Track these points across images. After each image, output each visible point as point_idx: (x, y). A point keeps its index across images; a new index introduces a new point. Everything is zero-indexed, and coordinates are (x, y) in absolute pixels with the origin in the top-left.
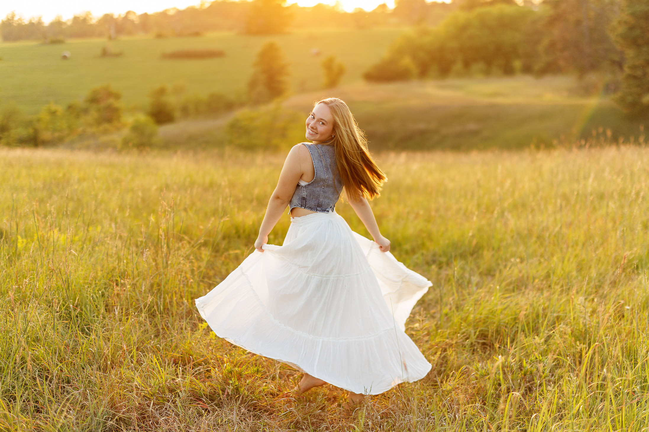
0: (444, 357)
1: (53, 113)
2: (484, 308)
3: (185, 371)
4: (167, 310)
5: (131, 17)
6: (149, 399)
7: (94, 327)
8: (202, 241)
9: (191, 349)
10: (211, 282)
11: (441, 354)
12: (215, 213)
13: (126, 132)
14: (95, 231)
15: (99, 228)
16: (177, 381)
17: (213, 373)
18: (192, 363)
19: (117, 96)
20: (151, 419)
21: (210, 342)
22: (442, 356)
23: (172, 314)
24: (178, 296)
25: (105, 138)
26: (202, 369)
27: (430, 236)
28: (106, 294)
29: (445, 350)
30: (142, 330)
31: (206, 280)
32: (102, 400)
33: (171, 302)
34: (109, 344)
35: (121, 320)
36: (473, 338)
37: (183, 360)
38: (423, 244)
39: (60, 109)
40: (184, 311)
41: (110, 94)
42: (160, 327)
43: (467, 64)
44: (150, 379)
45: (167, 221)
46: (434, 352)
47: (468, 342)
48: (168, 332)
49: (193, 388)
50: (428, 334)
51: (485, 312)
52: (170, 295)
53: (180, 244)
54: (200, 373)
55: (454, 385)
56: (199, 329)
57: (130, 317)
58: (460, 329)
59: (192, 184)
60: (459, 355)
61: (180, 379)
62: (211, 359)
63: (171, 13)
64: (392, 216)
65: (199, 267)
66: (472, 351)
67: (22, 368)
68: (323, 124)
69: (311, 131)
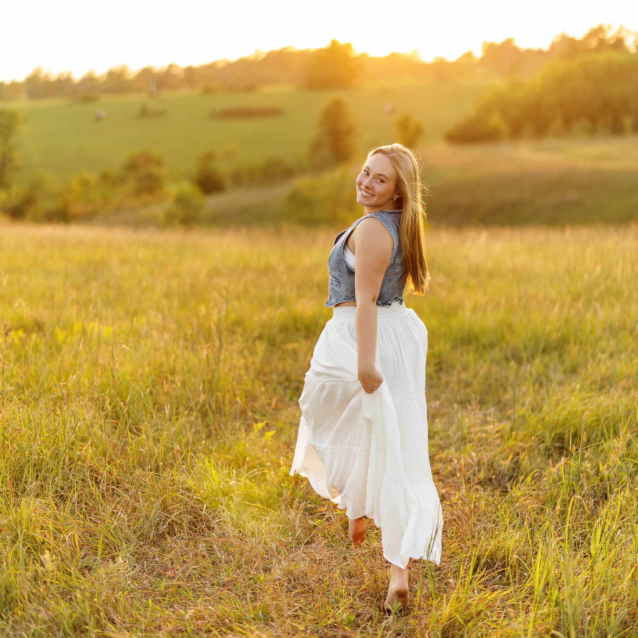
0: (517, 462)
1: (85, 183)
2: (564, 409)
3: (239, 474)
4: (219, 410)
5: (175, 71)
6: (202, 502)
7: (143, 427)
8: (256, 334)
9: (245, 450)
10: (266, 379)
11: (512, 459)
12: (271, 301)
13: (169, 204)
14: (140, 322)
15: (144, 320)
16: (231, 483)
17: (268, 477)
18: (246, 466)
19: (158, 163)
20: (204, 523)
21: (265, 444)
22: (514, 460)
23: (225, 414)
24: (231, 394)
25: (145, 212)
26: (257, 472)
27: (510, 329)
28: (155, 392)
29: (518, 454)
30: (193, 430)
31: (261, 377)
32: (154, 503)
33: (224, 401)
34: (159, 445)
35: (170, 420)
36: (548, 442)
37: (237, 462)
38: (503, 337)
39: (93, 177)
40: (238, 411)
41: (149, 159)
42: (212, 428)
43: (568, 122)
44: (203, 481)
45: (219, 312)
46: (506, 455)
47: (542, 446)
48: (221, 433)
49: (247, 492)
50: (502, 437)
51: (564, 413)
52: (222, 393)
53: (234, 338)
54: (254, 477)
55: (525, 491)
56: (254, 430)
57: (180, 417)
58: (535, 432)
59: (246, 268)
60: (532, 460)
61: (234, 482)
62: (267, 462)
63: (221, 65)
64: (469, 305)
65: (254, 363)
66: (547, 455)
67: (70, 469)
68: (382, 181)
69: (365, 192)
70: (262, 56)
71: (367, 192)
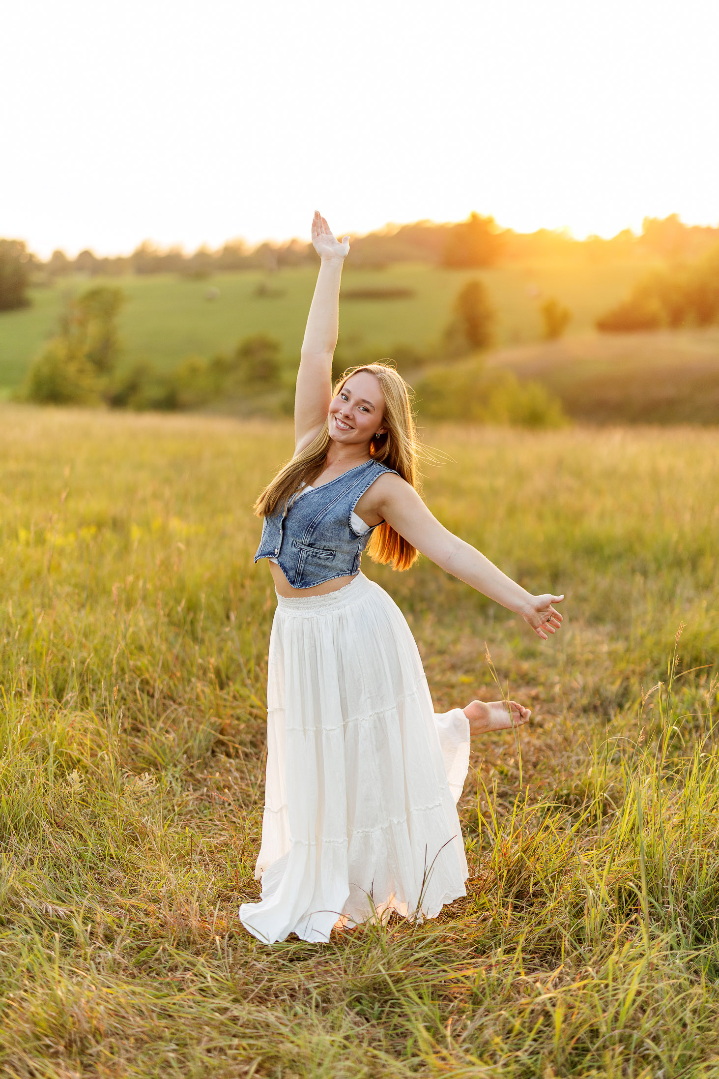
39: (203, 363)
68: (367, 410)
69: (343, 422)
70: (396, 232)
71: (345, 423)
